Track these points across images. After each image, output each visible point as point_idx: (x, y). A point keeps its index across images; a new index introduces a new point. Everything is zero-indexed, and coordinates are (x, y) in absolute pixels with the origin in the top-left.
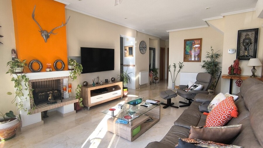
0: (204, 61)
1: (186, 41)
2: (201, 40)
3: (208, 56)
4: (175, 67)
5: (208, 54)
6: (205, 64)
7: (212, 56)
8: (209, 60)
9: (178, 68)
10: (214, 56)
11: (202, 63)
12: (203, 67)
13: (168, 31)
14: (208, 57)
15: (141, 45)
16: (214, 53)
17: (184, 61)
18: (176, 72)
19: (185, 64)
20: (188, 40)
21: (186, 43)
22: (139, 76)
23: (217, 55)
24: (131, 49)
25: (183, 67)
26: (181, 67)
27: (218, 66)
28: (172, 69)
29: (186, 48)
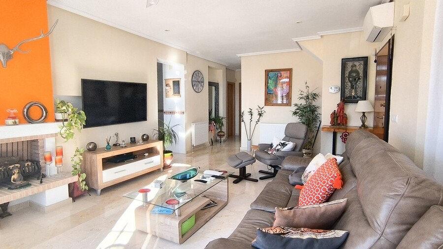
0: (296, 105)
1: (267, 72)
2: (290, 70)
3: (301, 96)
4: (252, 115)
5: (302, 93)
6: (298, 109)
7: (307, 97)
8: (303, 102)
9: (256, 116)
10: (310, 97)
11: (293, 108)
12: (295, 113)
13: (239, 55)
14: (301, 98)
15: (193, 78)
16: (310, 92)
17: (265, 105)
18: (254, 123)
19: (268, 109)
20: (272, 71)
21: (268, 75)
22: (192, 130)
23: (315, 94)
24: (177, 83)
25: (264, 115)
26: (260, 115)
27: (316, 113)
28: (246, 117)
29: (268, 83)
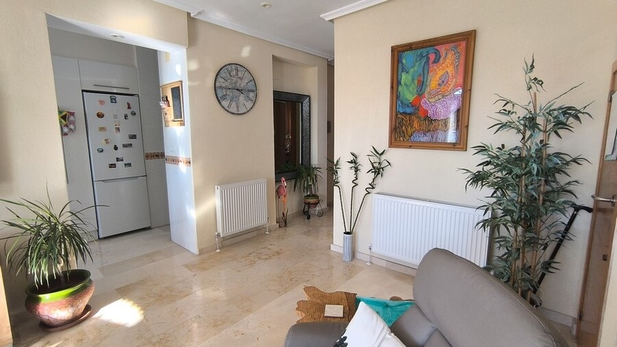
0: (483, 149)
1: (398, 53)
3: (504, 119)
4: (357, 170)
5: (509, 107)
6: (488, 163)
7: (531, 122)
8: (512, 140)
9: (366, 178)
10: (540, 121)
11: (472, 161)
12: (478, 178)
14: (503, 126)
16: (542, 101)
17: (391, 145)
18: (360, 191)
19: (398, 157)
20: (410, 47)
21: (399, 61)
23: (567, 111)
25: (388, 172)
26: (377, 171)
27: (562, 179)
28: (345, 175)
29: (399, 83)
